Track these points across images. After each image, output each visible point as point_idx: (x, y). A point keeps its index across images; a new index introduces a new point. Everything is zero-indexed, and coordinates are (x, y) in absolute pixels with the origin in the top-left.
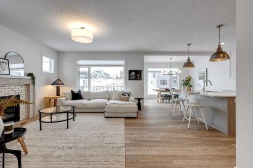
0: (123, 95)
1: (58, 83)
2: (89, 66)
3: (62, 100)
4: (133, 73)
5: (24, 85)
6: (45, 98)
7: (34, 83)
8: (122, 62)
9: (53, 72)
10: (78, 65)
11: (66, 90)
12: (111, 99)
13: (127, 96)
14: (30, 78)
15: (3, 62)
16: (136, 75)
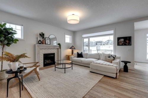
0: (109, 57)
1: (72, 48)
2: (89, 37)
3: (72, 57)
4: (122, 40)
5: (57, 49)
6: (66, 55)
7: (60, 48)
8: (112, 32)
9: (71, 42)
10: (83, 38)
11: (75, 52)
12: (100, 59)
13: (112, 58)
14: (59, 45)
15: (48, 39)
16: (125, 41)
